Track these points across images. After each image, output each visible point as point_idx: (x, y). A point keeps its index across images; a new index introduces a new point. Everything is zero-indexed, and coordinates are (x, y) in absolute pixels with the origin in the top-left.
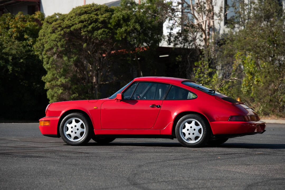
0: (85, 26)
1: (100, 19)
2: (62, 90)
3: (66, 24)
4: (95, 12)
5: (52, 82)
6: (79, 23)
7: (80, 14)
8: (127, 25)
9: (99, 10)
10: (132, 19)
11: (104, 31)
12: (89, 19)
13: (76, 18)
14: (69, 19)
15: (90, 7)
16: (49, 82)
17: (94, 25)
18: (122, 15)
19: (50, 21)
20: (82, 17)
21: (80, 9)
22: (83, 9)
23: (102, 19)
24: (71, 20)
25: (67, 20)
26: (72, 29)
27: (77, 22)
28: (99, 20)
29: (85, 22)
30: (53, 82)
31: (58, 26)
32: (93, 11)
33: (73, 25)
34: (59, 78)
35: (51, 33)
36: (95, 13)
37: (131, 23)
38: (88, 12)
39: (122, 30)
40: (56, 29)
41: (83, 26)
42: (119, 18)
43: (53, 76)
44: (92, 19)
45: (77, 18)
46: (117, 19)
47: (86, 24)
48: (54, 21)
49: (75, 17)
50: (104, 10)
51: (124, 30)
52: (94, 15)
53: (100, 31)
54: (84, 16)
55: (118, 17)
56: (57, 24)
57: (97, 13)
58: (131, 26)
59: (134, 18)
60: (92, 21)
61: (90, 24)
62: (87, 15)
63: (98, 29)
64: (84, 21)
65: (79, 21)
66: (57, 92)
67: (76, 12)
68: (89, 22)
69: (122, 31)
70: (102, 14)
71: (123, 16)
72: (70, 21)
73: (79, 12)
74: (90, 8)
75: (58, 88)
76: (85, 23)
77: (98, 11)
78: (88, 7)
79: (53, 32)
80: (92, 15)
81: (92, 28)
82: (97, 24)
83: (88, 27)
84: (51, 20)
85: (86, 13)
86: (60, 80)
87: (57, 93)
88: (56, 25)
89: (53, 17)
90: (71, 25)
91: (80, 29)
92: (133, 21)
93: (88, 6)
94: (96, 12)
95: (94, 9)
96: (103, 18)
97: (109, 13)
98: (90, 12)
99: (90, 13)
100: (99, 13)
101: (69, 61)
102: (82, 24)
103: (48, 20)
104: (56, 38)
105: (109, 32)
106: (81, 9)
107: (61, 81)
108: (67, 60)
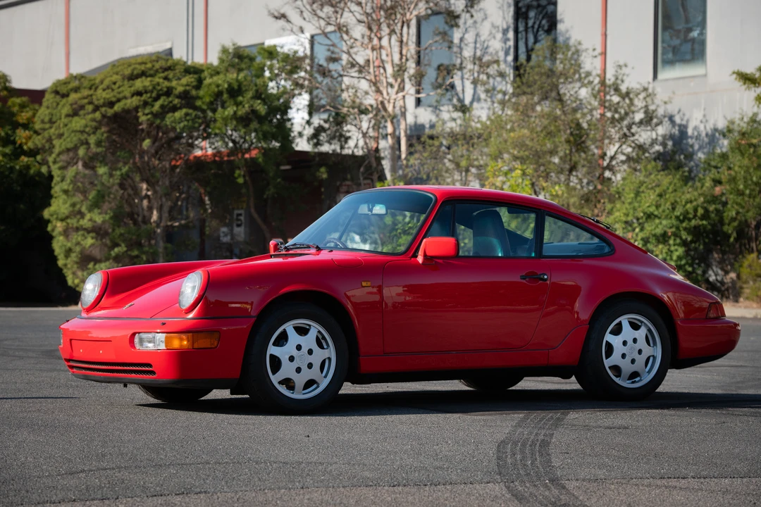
0: (146, 104)
1: (176, 89)
2: (92, 238)
3: (104, 99)
4: (163, 72)
5: (69, 221)
6: (133, 96)
7: (132, 77)
8: (238, 104)
9: (172, 70)
10: (246, 90)
11: (187, 114)
12: (154, 88)
13: (123, 85)
14: (108, 87)
15: (151, 62)
16: (62, 220)
17: (164, 101)
18: (228, 82)
19: (63, 90)
20: (139, 84)
21: (130, 66)
22: (137, 66)
23: (180, 89)
24: (113, 90)
25: (104, 90)
26: (117, 108)
27: (128, 94)
28: (174, 90)
29: (144, 95)
30: (73, 222)
31: (86, 101)
32: (157, 71)
33: (119, 100)
34: (86, 212)
35: (68, 116)
36: (162, 75)
37: (245, 99)
38: (148, 74)
39: (226, 113)
40: (82, 107)
41: (142, 103)
42: (220, 88)
43: (71, 209)
44: (159, 88)
45: (126, 86)
46: (216, 90)
47: (149, 98)
48: (71, 90)
49: (121, 84)
50: (182, 70)
51: (232, 113)
52: (161, 80)
53: (178, 114)
54: (142, 82)
55: (218, 86)
56: (85, 98)
57: (168, 75)
58: (247, 106)
59: (252, 90)
60: (161, 92)
61: (156, 99)
62: (149, 79)
63: (174, 109)
64: (143, 91)
65: (132, 92)
66: (82, 242)
67: (121, 73)
68: (154, 95)
69: (228, 115)
70: (179, 79)
71: (230, 85)
72: (110, 90)
73: (128, 72)
74: (149, 65)
75: (83, 235)
76: (145, 97)
77: (170, 72)
78: (145, 63)
79: (75, 113)
80: (157, 80)
81: (162, 107)
82: (170, 99)
83: (153, 106)
84: (66, 89)
85: (143, 74)
86: (88, 216)
87: (81, 245)
88: (80, 99)
89: (69, 83)
90: (114, 99)
91: (136, 109)
92: (250, 94)
93: (144, 60)
94: (166, 73)
95: (161, 68)
96: (183, 85)
97: (191, 76)
98: (152, 72)
99: (151, 76)
100: (171, 76)
101: (111, 175)
102: (139, 98)
103: (58, 89)
104: (86, 126)
105: (196, 117)
106: (133, 67)
107: (91, 220)
108: (105, 174)
